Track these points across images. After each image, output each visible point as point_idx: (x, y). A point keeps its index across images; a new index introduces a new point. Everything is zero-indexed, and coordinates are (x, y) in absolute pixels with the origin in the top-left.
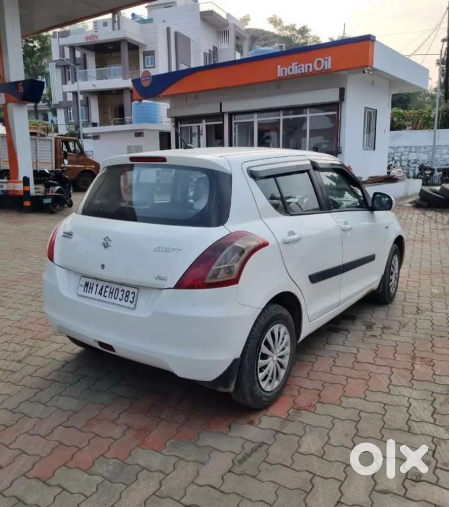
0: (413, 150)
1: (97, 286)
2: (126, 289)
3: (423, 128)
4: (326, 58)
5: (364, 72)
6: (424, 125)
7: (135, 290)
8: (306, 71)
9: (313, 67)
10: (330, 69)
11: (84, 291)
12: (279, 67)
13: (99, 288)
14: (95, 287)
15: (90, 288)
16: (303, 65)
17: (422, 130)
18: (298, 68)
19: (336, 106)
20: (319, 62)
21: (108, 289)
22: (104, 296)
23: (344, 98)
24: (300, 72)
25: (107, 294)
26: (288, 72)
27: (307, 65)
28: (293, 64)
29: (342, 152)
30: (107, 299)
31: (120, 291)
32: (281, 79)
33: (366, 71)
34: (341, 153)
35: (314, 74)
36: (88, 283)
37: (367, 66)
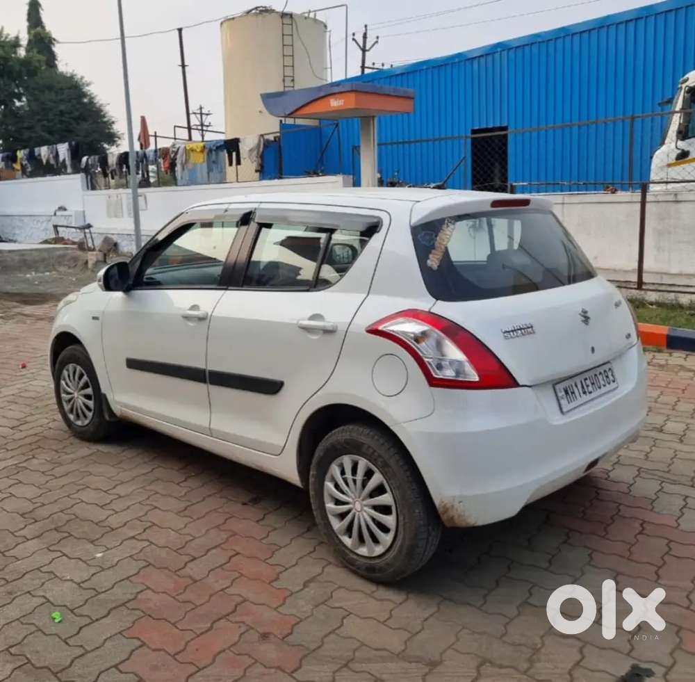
1: (576, 386)
7: (610, 365)
13: (580, 387)
14: (575, 390)
15: (572, 393)
21: (588, 382)
22: (589, 393)
25: (590, 389)
31: (599, 377)
36: (566, 388)
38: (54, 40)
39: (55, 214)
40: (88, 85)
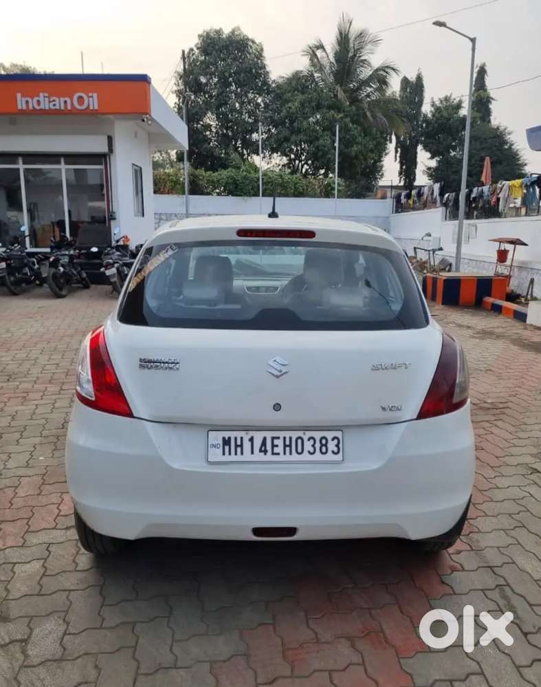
0: (164, 217)
1: (251, 440)
2: (318, 435)
3: (172, 193)
4: (90, 94)
5: (143, 120)
6: (172, 189)
7: (339, 434)
8: (62, 108)
9: (72, 104)
10: (96, 110)
11: (224, 454)
12: (19, 95)
13: (257, 444)
14: (247, 445)
15: (236, 446)
16: (57, 100)
17: (170, 195)
18: (50, 102)
19: (100, 159)
20: (80, 98)
21: (279, 442)
22: (273, 454)
23: (112, 150)
24: (52, 108)
25: (279, 449)
26: (33, 104)
27: (62, 100)
28: (41, 94)
29: (117, 217)
30: (281, 458)
31: (305, 440)
32: (22, 112)
33: (145, 119)
34: (115, 219)
35: (73, 113)
36: (229, 438)
37: (147, 114)
38: (492, 99)
39: (422, 239)
40: (509, 134)
